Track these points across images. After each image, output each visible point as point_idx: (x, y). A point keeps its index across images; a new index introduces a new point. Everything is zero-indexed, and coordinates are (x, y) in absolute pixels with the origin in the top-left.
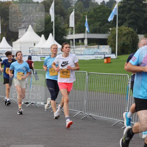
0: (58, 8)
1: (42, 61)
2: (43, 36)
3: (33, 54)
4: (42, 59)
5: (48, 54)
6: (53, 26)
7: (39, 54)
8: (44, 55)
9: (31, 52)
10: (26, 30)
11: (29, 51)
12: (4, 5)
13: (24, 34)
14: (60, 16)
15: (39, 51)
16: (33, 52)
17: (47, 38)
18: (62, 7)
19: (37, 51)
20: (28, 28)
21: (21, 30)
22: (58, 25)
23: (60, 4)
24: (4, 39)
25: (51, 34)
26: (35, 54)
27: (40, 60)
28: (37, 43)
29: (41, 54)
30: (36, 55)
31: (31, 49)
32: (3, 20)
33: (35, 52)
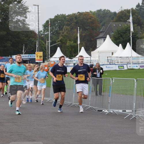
0: (135, 18)
1: (120, 70)
2: (120, 45)
3: (111, 63)
4: (120, 67)
5: (126, 63)
6: (130, 35)
7: (117, 63)
8: (122, 64)
9: (109, 61)
10: (104, 40)
11: (107, 60)
12: (82, 16)
13: (102, 44)
14: (137, 26)
15: (117, 59)
16: (111, 61)
17: (124, 47)
18: (139, 16)
19: (115, 60)
20: (106, 38)
21: (99, 39)
22: (135, 34)
23: (136, 14)
24: (83, 48)
25: (128, 44)
26: (113, 63)
27: (118, 69)
28: (115, 52)
29: (119, 63)
30: (115, 64)
31: (109, 58)
32: (81, 30)
33: (113, 61)
